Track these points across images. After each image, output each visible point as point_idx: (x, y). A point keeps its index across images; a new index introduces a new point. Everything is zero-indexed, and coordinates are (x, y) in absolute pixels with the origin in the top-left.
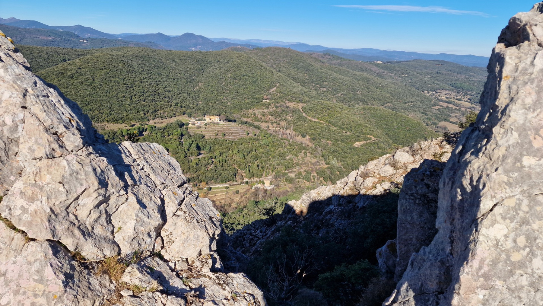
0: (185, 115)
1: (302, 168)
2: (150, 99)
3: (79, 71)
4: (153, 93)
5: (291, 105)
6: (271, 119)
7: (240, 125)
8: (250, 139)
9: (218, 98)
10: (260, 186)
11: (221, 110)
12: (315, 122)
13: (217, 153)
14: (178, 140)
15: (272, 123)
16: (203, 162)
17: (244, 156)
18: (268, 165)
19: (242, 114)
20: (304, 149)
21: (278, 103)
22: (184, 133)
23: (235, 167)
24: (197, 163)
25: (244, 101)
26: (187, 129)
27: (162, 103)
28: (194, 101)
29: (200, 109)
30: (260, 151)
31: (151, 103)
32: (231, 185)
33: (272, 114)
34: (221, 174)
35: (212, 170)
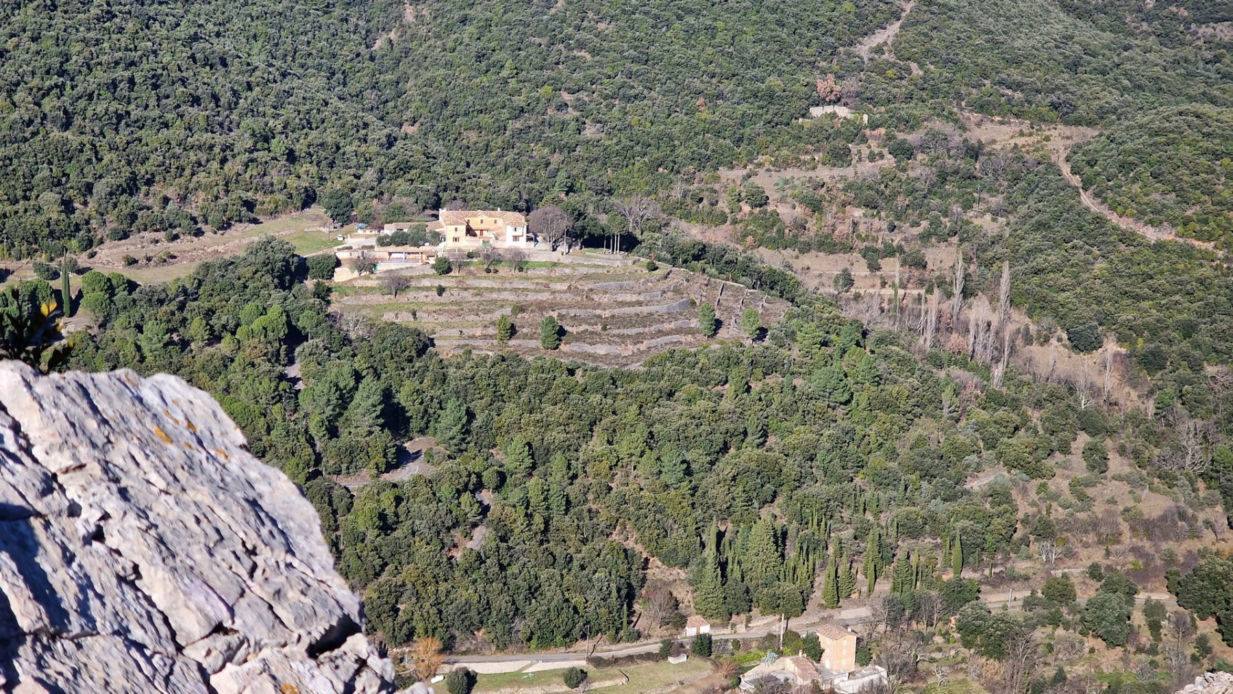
0: (315, 210)
1: (1070, 554)
2: (100, 109)
4: (121, 73)
5: (1001, 135)
6: (862, 228)
7: (664, 268)
8: (730, 361)
9: (520, 101)
10: (789, 668)
11: (542, 173)
12: (1159, 247)
13: (509, 455)
14: (266, 366)
15: (873, 258)
16: (422, 512)
17: (688, 472)
18: (847, 534)
19: (676, 194)
20: (1089, 424)
21: (910, 124)
22: (304, 322)
23: (630, 544)
24: (382, 516)
25: (690, 113)
26: (323, 294)
27: (176, 132)
28: (370, 118)
29: (405, 168)
30: (791, 439)
31: (110, 134)
32: (598, 662)
33: (872, 197)
34: (536, 590)
35: (478, 563)
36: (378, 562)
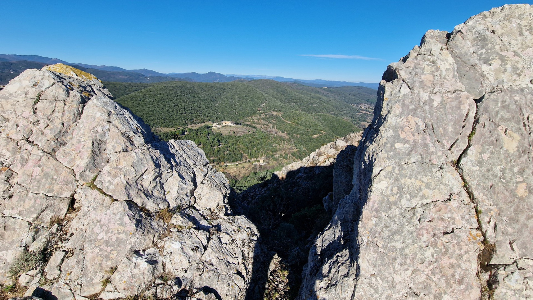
0: (210, 121)
1: (282, 152)
2: (188, 112)
3: (145, 96)
4: (190, 108)
5: (275, 113)
6: (262, 122)
7: (244, 126)
9: (230, 111)
10: (257, 163)
11: (232, 118)
12: (289, 123)
14: (206, 137)
15: (264, 125)
16: (222, 150)
17: (247, 145)
18: (262, 151)
20: (284, 140)
21: (267, 112)
22: (210, 132)
23: (242, 152)
24: (218, 150)
25: (246, 112)
26: (211, 129)
28: (215, 112)
29: (219, 117)
30: (256, 142)
32: (239, 163)
33: (263, 119)
34: (233, 157)
35: (227, 155)
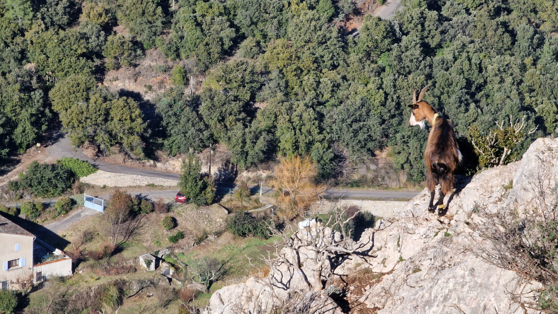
34: (480, 88)
35: (387, 41)
36: (228, 33)
